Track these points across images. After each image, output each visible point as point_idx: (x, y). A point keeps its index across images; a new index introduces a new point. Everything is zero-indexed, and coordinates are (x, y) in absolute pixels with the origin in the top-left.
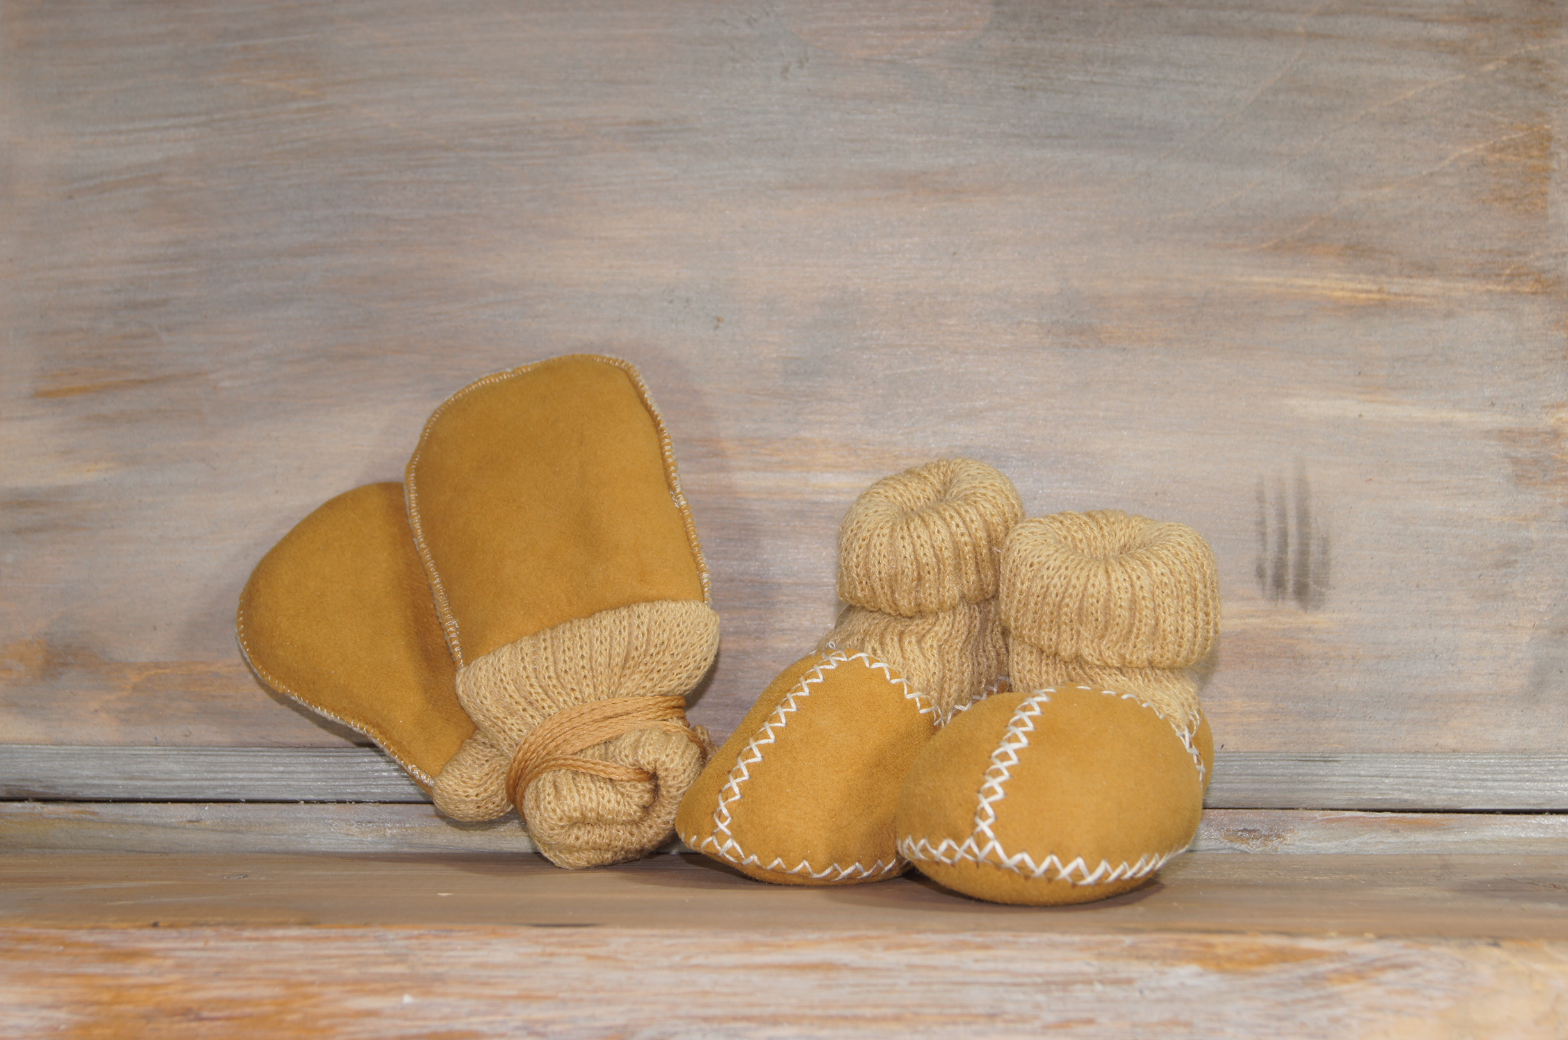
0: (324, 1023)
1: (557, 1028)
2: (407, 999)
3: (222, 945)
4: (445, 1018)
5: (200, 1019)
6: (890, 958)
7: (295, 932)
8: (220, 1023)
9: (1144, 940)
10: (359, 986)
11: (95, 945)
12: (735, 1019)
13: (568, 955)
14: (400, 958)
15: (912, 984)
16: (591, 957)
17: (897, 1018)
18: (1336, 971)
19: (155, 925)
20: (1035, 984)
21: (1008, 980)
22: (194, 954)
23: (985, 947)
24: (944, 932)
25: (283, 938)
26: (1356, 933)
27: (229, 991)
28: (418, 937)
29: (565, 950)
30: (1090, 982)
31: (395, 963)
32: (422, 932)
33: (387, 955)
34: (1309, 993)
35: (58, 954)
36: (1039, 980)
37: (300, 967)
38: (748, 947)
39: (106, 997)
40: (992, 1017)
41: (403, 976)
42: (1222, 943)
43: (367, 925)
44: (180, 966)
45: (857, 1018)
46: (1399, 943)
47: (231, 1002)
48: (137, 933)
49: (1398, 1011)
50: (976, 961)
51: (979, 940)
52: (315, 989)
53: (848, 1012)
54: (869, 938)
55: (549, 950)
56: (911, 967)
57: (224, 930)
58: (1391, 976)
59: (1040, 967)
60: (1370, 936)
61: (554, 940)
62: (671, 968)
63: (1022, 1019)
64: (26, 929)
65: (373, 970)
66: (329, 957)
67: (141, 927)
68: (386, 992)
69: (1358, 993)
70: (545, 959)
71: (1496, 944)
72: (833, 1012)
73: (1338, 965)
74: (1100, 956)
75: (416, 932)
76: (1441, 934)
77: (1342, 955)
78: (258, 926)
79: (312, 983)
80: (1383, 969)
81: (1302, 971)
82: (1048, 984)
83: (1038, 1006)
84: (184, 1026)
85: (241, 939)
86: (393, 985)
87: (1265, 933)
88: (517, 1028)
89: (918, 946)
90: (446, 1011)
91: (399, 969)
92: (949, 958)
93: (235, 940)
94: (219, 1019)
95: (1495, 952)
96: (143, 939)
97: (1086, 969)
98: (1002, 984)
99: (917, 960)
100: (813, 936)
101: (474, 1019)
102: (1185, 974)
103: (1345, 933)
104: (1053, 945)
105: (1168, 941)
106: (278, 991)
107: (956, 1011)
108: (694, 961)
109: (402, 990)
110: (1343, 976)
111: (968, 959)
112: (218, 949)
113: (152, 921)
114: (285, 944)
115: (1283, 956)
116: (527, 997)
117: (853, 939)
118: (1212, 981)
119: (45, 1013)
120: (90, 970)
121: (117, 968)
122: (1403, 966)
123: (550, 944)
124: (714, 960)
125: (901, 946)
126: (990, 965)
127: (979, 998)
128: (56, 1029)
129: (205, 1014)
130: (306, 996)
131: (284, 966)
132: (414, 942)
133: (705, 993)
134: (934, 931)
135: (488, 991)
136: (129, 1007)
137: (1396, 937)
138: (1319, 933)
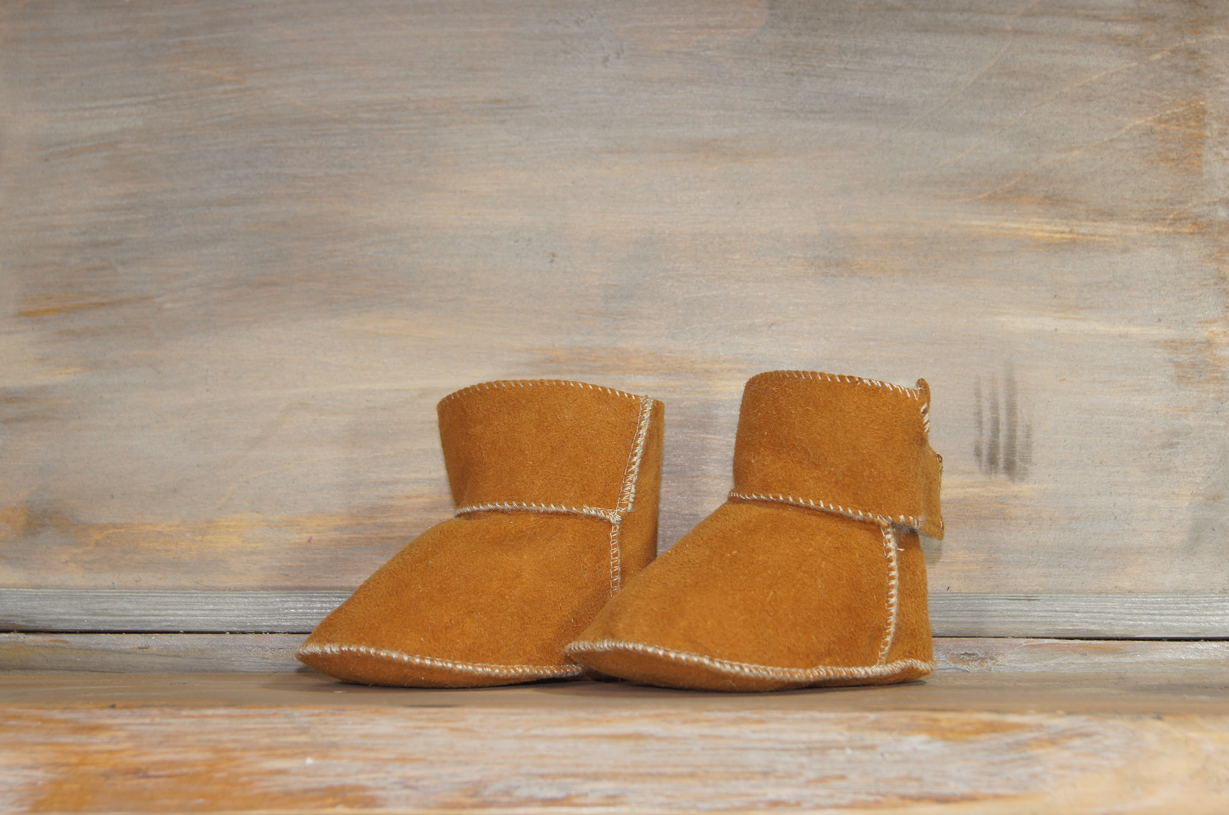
0: (244, 779)
1: (426, 783)
2: (309, 761)
3: (165, 721)
4: (338, 775)
5: (147, 777)
6: (686, 730)
7: (222, 711)
8: (163, 780)
9: (884, 716)
10: (271, 751)
11: (66, 721)
12: (565, 776)
13: (435, 727)
14: (304, 731)
15: (703, 749)
16: (452, 729)
17: (692, 775)
18: (1035, 739)
19: (113, 707)
20: (799, 750)
21: (778, 746)
22: (143, 728)
23: (761, 722)
24: (728, 710)
25: (213, 716)
26: (1052, 711)
27: (170, 755)
28: (318, 715)
29: (432, 724)
30: (843, 748)
31: (300, 734)
32: (321, 711)
33: (294, 728)
34: (1013, 755)
35: (37, 728)
36: (802, 746)
37: (226, 737)
38: (576, 722)
39: (74, 760)
40: (766, 774)
41: (306, 744)
42: (945, 719)
43: (278, 706)
44: (132, 737)
45: (661, 775)
46: (1084, 718)
47: (171, 764)
48: (99, 712)
49: (1083, 769)
50: (754, 732)
51: (756, 716)
52: (238, 754)
53: (654, 771)
54: (670, 715)
55: (420, 724)
56: (703, 737)
57: (167, 710)
58: (1077, 742)
59: (804, 737)
60: (1061, 712)
61: (424, 717)
62: (516, 737)
63: (789, 775)
64: (13, 710)
65: (283, 739)
66: (249, 730)
67: (102, 708)
68: (292, 756)
69: (1052, 755)
70: (417, 731)
71: (1159, 718)
72: (642, 770)
73: (1036, 734)
74: (850, 728)
75: (316, 711)
76: (1117, 712)
77: (1039, 727)
78: (193, 708)
79: (235, 750)
80: (1071, 737)
81: (1008, 739)
82: (810, 749)
83: (802, 766)
84: (135, 782)
85: (180, 717)
86: (300, 751)
87: (979, 710)
88: (395, 783)
89: (708, 721)
90: (340, 770)
91: (303, 739)
92: (732, 730)
93: (175, 717)
94: (161, 776)
95: (1158, 724)
96: (104, 717)
97: (840, 738)
98: (774, 749)
99: (707, 731)
100: (626, 713)
101: (362, 776)
102: (917, 742)
103: (1041, 711)
104: (814, 720)
105: (902, 717)
106: (208, 755)
107: (738, 770)
108: (534, 732)
109: (305, 754)
110: (1040, 743)
111: (748, 731)
112: (161, 724)
113: (111, 703)
114: (215, 720)
115: (993, 728)
116: (403, 760)
117: (658, 716)
118: (937, 747)
119: (26, 772)
120: (63, 739)
121: (83, 738)
122: (1086, 735)
123: (421, 720)
124: (549, 731)
125: (695, 721)
126: (765, 735)
127: (755, 760)
128: (35, 784)
129: (152, 773)
130: (230, 759)
131: (214, 737)
132: (315, 719)
133: (542, 756)
134: (721, 710)
135: (372, 755)
136: (92, 768)
137: (1081, 713)
138: (1021, 712)
